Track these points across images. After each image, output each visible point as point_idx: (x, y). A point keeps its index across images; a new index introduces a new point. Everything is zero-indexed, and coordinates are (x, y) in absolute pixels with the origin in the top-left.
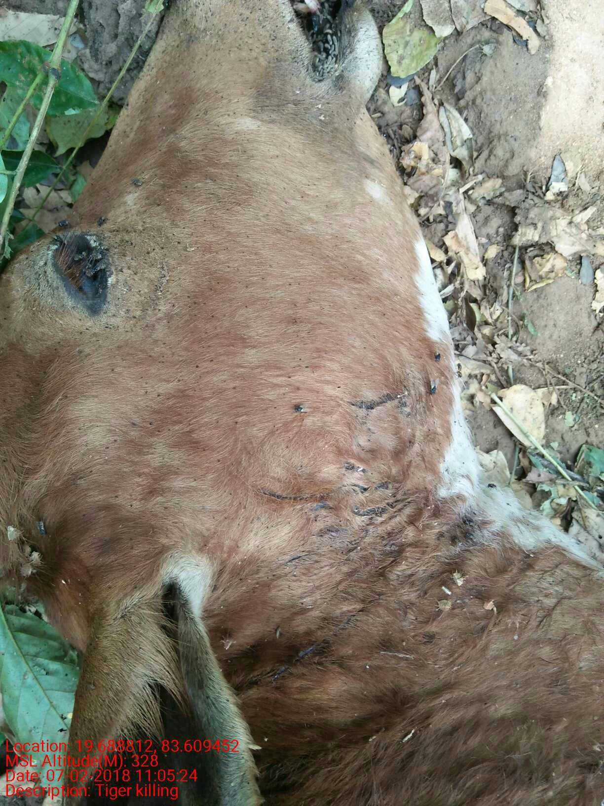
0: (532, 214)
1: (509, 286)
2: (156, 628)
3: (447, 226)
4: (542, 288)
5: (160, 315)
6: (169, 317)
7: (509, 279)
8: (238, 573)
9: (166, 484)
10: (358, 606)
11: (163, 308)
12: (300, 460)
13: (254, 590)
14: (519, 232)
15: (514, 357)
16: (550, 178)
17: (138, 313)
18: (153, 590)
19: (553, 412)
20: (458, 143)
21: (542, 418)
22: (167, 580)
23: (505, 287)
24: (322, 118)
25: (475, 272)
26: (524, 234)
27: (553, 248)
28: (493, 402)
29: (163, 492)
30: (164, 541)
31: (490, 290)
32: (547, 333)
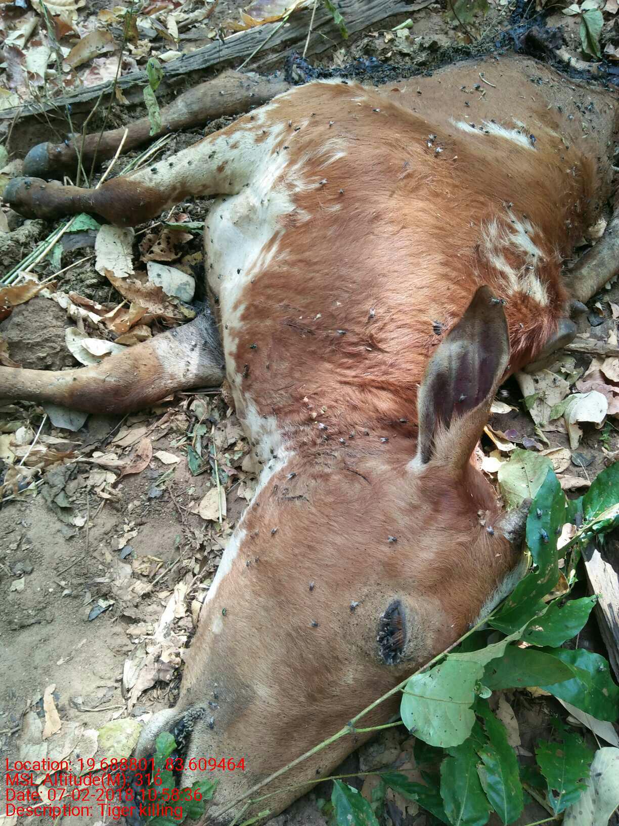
0: (130, 597)
1: (170, 570)
2: (437, 448)
3: (177, 622)
4: (155, 556)
5: (369, 588)
6: (365, 584)
7: (166, 574)
8: (398, 461)
9: (408, 507)
10: (357, 426)
11: (365, 590)
12: (345, 486)
13: (395, 453)
14: (144, 592)
15: (197, 532)
16: (103, 612)
17: (378, 594)
18: (432, 463)
19: (197, 499)
20: (137, 660)
21: (205, 498)
22: (425, 465)
23: (172, 571)
24: (216, 684)
25: (182, 589)
26: (142, 589)
27: (133, 573)
28: (223, 520)
29: (411, 504)
30: (419, 483)
31: (181, 574)
32: (170, 535)
